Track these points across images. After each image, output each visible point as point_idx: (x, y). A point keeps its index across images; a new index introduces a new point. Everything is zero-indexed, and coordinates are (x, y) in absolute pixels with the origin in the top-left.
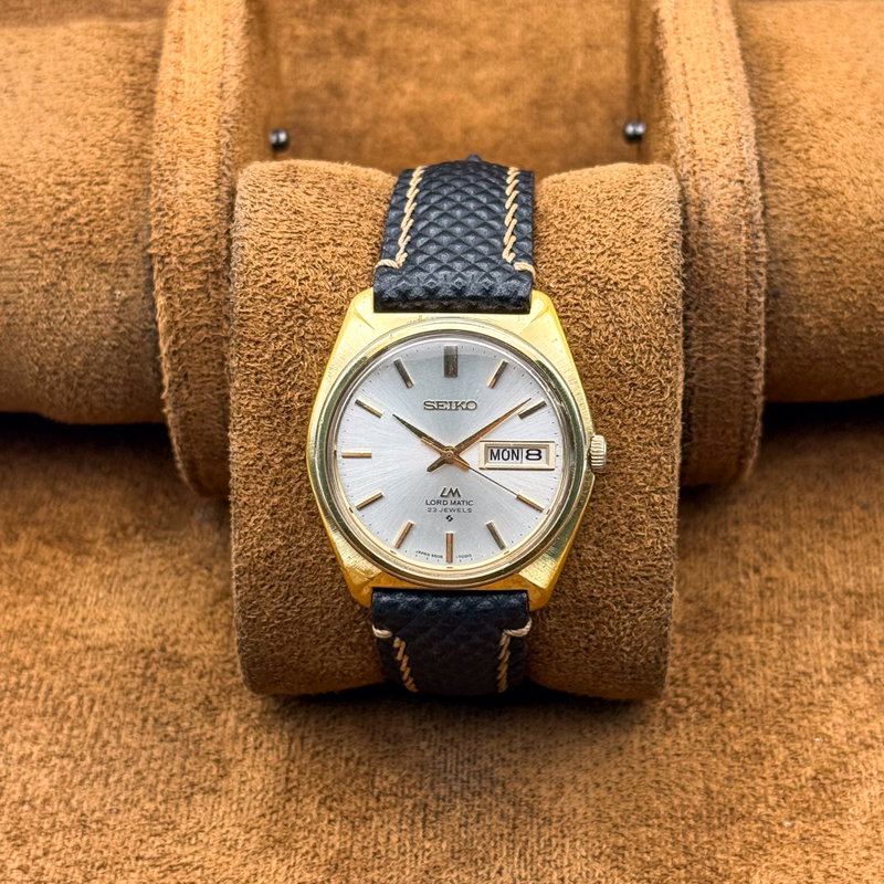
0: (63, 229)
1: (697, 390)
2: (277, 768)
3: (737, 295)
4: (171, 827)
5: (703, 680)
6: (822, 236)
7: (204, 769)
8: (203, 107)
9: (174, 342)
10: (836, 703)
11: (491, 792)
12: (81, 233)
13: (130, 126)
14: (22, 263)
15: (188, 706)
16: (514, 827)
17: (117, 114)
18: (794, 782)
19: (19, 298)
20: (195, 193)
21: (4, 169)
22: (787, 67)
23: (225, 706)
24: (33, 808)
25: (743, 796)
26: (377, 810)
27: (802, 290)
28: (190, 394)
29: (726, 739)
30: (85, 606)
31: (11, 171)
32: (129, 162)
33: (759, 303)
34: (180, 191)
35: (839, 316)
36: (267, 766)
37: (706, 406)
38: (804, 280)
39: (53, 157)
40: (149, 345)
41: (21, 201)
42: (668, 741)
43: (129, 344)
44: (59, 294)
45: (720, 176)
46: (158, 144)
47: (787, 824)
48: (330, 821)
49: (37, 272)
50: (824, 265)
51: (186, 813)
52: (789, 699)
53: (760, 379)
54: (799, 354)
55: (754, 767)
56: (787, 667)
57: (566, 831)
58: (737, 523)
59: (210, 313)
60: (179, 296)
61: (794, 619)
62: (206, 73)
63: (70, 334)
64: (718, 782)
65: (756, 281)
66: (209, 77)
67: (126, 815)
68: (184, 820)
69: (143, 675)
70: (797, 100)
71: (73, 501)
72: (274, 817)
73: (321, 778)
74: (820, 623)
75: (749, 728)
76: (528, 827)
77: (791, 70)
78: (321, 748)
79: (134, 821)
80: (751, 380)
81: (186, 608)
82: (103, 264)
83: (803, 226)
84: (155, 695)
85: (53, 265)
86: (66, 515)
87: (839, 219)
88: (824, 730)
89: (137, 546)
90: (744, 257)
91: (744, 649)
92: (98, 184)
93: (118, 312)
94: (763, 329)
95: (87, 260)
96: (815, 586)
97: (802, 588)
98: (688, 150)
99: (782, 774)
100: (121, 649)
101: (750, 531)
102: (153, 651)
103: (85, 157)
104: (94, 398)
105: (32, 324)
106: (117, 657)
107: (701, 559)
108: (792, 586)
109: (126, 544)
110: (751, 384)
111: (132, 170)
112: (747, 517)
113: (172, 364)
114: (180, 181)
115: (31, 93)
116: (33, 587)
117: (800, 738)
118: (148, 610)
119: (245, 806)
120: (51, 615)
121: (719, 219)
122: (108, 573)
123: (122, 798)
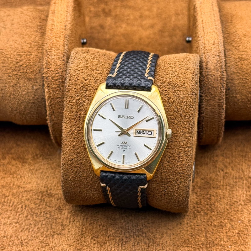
0: (19, 68)
1: (205, 118)
2: (79, 228)
3: (217, 90)
4: (47, 245)
5: (206, 203)
6: (243, 72)
7: (58, 228)
8: (60, 33)
9: (50, 102)
10: (245, 211)
11: (142, 236)
12: (24, 69)
13: (39, 38)
14: (6, 78)
15: (54, 209)
16: (149, 247)
17: (35, 34)
18: (232, 234)
19: (6, 88)
20: (57, 58)
21: (2, 50)
22: (233, 21)
23: (64, 209)
24: (7, 238)
25: (217, 238)
26: (108, 241)
27: (237, 88)
28: (55, 117)
29: (212, 221)
30: (24, 178)
31: (4, 51)
32: (38, 49)
33: (224, 92)
34: (52, 58)
35: (248, 96)
36: (76, 227)
37: (208, 122)
38: (237, 85)
39: (16, 47)
40: (43, 103)
41: (6, 60)
42: (195, 221)
43: (38, 102)
44: (17, 87)
45: (213, 54)
46: (46, 44)
47: (230, 247)
48: (94, 244)
49: (11, 81)
50: (243, 81)
51: (52, 241)
52: (231, 209)
53: (223, 115)
54: (236, 107)
55: (220, 229)
56: (231, 200)
57: (164, 248)
58: (217, 156)
59: (61, 94)
60: (52, 89)
61: (233, 185)
62: (61, 23)
63: (20, 99)
64: (209, 234)
65: (223, 86)
66: (62, 24)
67: (34, 241)
68: (51, 243)
69: (41, 199)
70: (236, 31)
71: (22, 147)
72: (78, 242)
73: (92, 231)
74: (241, 187)
75: (219, 218)
76: (153, 247)
77: (235, 22)
78: (92, 222)
79: (37, 243)
80: (221, 115)
81: (54, 179)
82: (30, 79)
83: (237, 69)
84: (44, 205)
85: (15, 79)
86: (20, 151)
87: (248, 67)
88: (241, 219)
89: (40, 161)
90: (219, 78)
91: (218, 194)
92: (29, 55)
93: (35, 93)
94: (225, 100)
95: (25, 78)
96: (240, 175)
97: (236, 175)
98: (203, 46)
99: (228, 232)
100: (35, 191)
101: (221, 158)
102: (44, 192)
103: (25, 47)
104: (27, 118)
105: (9, 96)
106: (33, 193)
107: (206, 166)
108: (233, 175)
109: (37, 160)
110: (221, 116)
111: (39, 51)
112: (220, 154)
113: (49, 109)
114: (52, 55)
115: (10, 28)
116: (10, 173)
117: (234, 221)
118: (43, 180)
119: (69, 239)
120: (15, 181)
121: (212, 67)
122: (32, 169)
123: (33, 236)
